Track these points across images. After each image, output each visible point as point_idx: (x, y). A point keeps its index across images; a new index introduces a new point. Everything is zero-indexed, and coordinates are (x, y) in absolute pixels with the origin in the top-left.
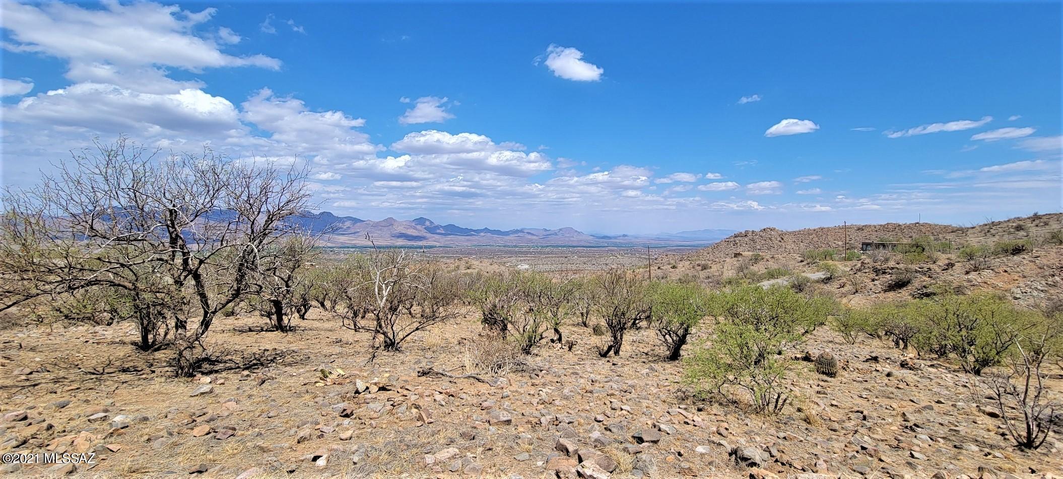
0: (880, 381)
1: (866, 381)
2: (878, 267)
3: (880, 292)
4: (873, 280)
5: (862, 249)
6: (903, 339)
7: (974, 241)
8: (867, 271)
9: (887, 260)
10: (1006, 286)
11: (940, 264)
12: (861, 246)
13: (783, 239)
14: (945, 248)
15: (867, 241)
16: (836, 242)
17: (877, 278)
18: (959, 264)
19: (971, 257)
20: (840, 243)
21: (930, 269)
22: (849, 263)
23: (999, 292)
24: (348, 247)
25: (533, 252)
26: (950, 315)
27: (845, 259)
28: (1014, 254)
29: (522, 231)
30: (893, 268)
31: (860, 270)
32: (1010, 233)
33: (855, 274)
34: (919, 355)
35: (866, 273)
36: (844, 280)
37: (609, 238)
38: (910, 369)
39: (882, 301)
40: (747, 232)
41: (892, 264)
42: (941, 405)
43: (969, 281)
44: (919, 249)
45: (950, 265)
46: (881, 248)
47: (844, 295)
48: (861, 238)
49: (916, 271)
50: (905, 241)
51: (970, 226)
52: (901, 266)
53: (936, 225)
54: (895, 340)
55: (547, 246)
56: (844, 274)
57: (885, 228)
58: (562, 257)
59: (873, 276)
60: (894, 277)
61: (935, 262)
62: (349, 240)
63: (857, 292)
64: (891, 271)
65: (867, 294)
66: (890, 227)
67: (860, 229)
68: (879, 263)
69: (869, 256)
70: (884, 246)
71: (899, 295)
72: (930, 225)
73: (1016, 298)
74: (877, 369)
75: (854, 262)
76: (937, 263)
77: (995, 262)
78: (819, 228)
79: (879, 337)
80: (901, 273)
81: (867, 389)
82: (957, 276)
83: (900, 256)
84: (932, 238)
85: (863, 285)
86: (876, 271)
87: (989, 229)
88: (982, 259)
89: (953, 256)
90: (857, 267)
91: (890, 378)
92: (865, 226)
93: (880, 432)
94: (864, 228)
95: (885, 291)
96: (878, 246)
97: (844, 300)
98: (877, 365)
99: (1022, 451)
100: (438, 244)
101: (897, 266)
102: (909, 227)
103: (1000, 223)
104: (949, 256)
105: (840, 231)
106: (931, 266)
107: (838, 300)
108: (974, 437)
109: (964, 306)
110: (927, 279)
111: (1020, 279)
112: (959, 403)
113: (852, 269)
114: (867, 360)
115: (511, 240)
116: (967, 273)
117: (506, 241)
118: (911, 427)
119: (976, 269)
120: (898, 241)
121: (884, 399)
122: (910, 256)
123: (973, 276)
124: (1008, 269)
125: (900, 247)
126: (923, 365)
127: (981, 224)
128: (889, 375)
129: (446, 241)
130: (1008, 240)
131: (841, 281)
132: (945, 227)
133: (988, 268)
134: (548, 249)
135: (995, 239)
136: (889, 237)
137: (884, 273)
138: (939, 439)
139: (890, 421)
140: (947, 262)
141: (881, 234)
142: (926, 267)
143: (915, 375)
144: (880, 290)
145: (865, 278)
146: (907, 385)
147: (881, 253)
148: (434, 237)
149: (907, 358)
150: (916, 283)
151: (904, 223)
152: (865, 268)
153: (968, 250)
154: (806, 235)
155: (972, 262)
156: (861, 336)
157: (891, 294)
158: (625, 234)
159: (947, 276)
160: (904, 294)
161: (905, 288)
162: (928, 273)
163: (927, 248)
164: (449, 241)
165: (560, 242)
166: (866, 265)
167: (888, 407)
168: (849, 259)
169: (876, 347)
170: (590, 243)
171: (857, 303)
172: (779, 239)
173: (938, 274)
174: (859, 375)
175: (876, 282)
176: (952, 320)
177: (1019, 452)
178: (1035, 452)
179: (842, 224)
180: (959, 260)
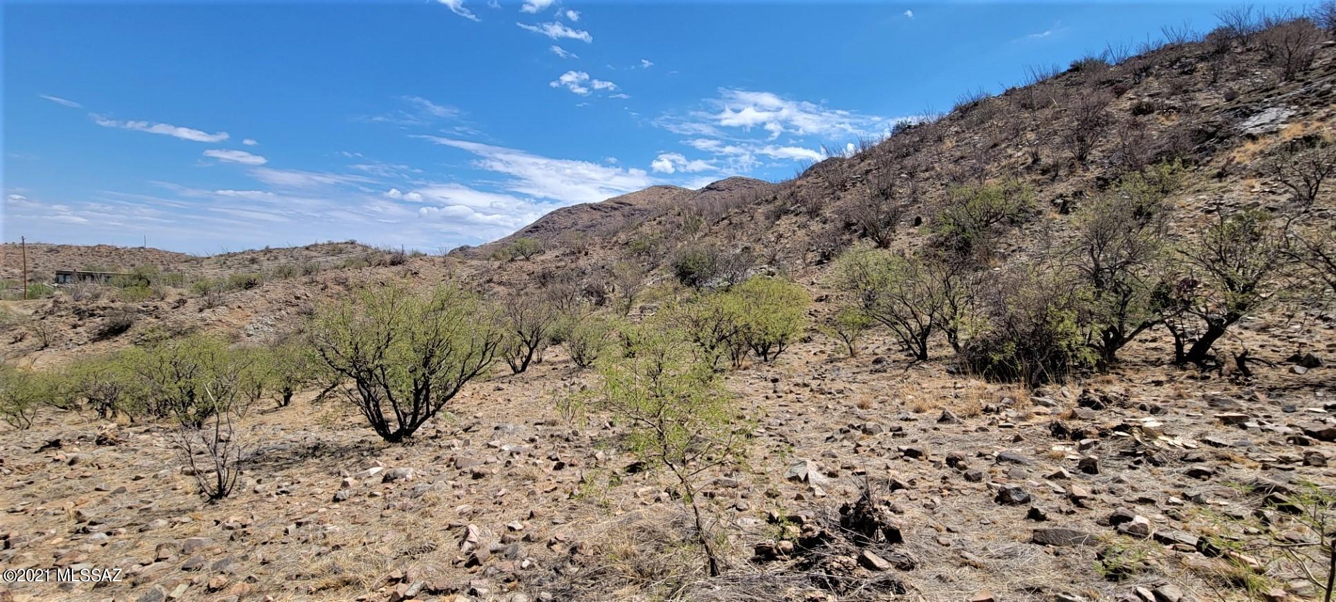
0: (56, 476)
1: (31, 483)
2: (83, 307)
3: (86, 343)
4: (75, 327)
5: (57, 280)
6: (113, 405)
7: (210, 274)
8: (63, 313)
9: (97, 297)
10: (240, 323)
11: (170, 301)
12: (54, 276)
14: (177, 281)
15: (66, 269)
16: (8, 268)
17: (80, 323)
18: (192, 301)
19: (205, 292)
20: (17, 271)
21: (156, 307)
22: (31, 302)
23: (234, 331)
26: (166, 365)
27: (24, 296)
28: (247, 289)
30: (105, 308)
31: (51, 313)
32: (245, 266)
33: (43, 318)
34: (132, 421)
35: (62, 316)
36: (22, 329)
38: (111, 444)
39: (89, 355)
41: (103, 302)
42: (139, 482)
43: (203, 320)
44: (143, 282)
45: (182, 302)
46: (89, 279)
47: (25, 353)
48: (54, 263)
49: (139, 311)
50: (125, 271)
51: (204, 255)
52: (118, 304)
53: (164, 252)
54: (99, 407)
56: (23, 320)
57: (96, 251)
59: (74, 320)
60: (107, 320)
61: (163, 299)
63: (46, 346)
64: (102, 313)
65: (64, 347)
66: (102, 250)
67: (53, 250)
68: (84, 302)
69: (69, 292)
70: (92, 276)
71: (114, 345)
72: (159, 251)
73: (249, 335)
74: (57, 458)
75: (41, 301)
76: (167, 300)
77: (229, 297)
79: (78, 408)
80: (117, 315)
81: (28, 495)
82: (189, 315)
83: (115, 291)
84: (161, 268)
85: (57, 335)
86: (79, 313)
87: (224, 260)
88: (216, 294)
89: (185, 291)
90: (46, 309)
91: (73, 467)
92: (63, 246)
93: (30, 558)
94: (59, 249)
95: (94, 341)
96: (83, 277)
97: (24, 362)
98: (59, 452)
99: (213, 503)
101: (112, 305)
102: (131, 252)
103: (235, 254)
104: (180, 290)
105: (16, 251)
106: (159, 304)
107: (12, 361)
108: (167, 509)
109: (182, 352)
110: (153, 320)
111: (253, 315)
112: (162, 472)
113: (37, 312)
114: (41, 450)
116: (201, 310)
118: (84, 529)
119: (210, 306)
120: (115, 270)
121: (55, 501)
122: (131, 291)
123: (207, 313)
124: (242, 305)
125: (115, 279)
126: (131, 434)
127: (217, 254)
128: (72, 462)
130: (244, 273)
131: (15, 332)
132: (177, 255)
133: (223, 304)
135: (232, 271)
136: (101, 265)
137: (92, 315)
138: (121, 530)
139: (53, 532)
140: (178, 298)
141: (89, 260)
142: (151, 304)
143: (115, 450)
144: (86, 340)
145: (61, 325)
146: (99, 468)
147: (87, 288)
149: (106, 431)
150: (138, 327)
151: (123, 246)
152: (59, 310)
153: (202, 284)
155: (206, 298)
156: (45, 413)
157: (104, 345)
159: (178, 316)
160: (123, 342)
161: (123, 335)
162: (155, 312)
163: (153, 281)
166: (62, 306)
167: (57, 512)
168: (32, 296)
169: (66, 424)
171: (46, 363)
173: (167, 313)
174: (19, 477)
175: (79, 329)
176: (168, 368)
177: (210, 507)
178: (226, 499)
179: (18, 242)
180: (192, 295)
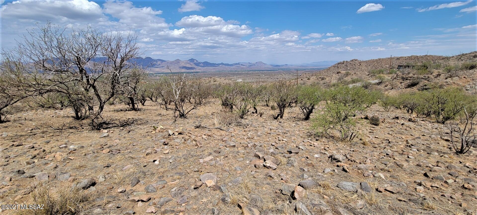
0: (398, 127)
1: (392, 127)
2: (404, 77)
3: (403, 88)
4: (401, 83)
5: (398, 68)
6: (411, 109)
7: (452, 63)
8: (399, 79)
9: (409, 73)
10: (464, 84)
11: (434, 75)
12: (397, 67)
13: (360, 65)
14: (438, 67)
15: (401, 65)
16: (386, 65)
17: (403, 82)
18: (443, 75)
19: (449, 71)
20: (388, 66)
21: (429, 77)
22: (390, 75)
23: (459, 87)
24: (160, 73)
25: (244, 73)
26: (435, 98)
27: (389, 73)
28: (470, 69)
29: (239, 64)
30: (411, 77)
31: (395, 78)
32: (470, 59)
33: (393, 80)
34: (417, 116)
35: (398, 80)
36: (387, 83)
37: (279, 66)
38: (413, 122)
39: (404, 92)
40: (344, 62)
41: (411, 75)
42: (424, 137)
43: (446, 82)
44: (425, 68)
45: (439, 75)
46: (407, 67)
47: (387, 90)
48: (398, 63)
49: (422, 78)
50: (419, 64)
51: (452, 56)
52: (415, 76)
53: (435, 56)
54: (407, 109)
55: (250, 71)
56: (388, 80)
57: (410, 58)
58: (257, 75)
59: (401, 81)
60: (411, 81)
61: (431, 74)
62: (160, 70)
63: (393, 88)
64: (410, 79)
65: (397, 89)
66: (413, 57)
67: (398, 59)
68: (405, 75)
69: (401, 72)
70: (408, 66)
71: (412, 90)
72: (432, 56)
73: (467, 90)
74: (398, 122)
75: (393, 75)
76: (433, 74)
77: (461, 73)
78: (378, 59)
79: (400, 108)
80: (414, 79)
81: (392, 131)
82: (441, 80)
83: (415, 71)
84: (432, 62)
85: (396, 85)
86: (403, 79)
87: (460, 57)
88: (454, 72)
89: (441, 71)
90: (394, 77)
91: (403, 126)
92: (401, 57)
93: (396, 148)
94: (400, 58)
95: (406, 88)
96: (405, 67)
97: (386, 93)
98: (398, 120)
99: (458, 154)
100: (200, 71)
101: (414, 76)
102: (422, 57)
103: (466, 54)
104: (439, 70)
105: (388, 60)
106: (430, 76)
107: (383, 92)
108: (437, 149)
109: (442, 94)
110: (427, 82)
111: (471, 81)
112: (433, 136)
113: (392, 78)
114: (393, 119)
115: (233, 68)
116: (446, 78)
117: (231, 69)
118: (409, 146)
119: (451, 77)
120: (416, 64)
121: (399, 135)
122: (420, 71)
123: (449, 80)
124: (466, 76)
125: (416, 67)
126: (419, 120)
127: (457, 55)
128: (403, 124)
129: (204, 69)
130: (469, 62)
131: (386, 84)
132: (440, 57)
133: (457, 76)
134: (251, 72)
135: (462, 62)
136: (412, 62)
137: (407, 79)
138: (421, 150)
139: (401, 143)
140: (437, 73)
141: (408, 61)
142: (427, 76)
143: (415, 124)
144: (404, 87)
145: (397, 82)
146: (410, 128)
147: (406, 70)
148: (198, 68)
149: (412, 117)
150: (421, 84)
151: (420, 55)
152: (398, 78)
153: (449, 68)
154: (372, 62)
155: (449, 73)
156: (392, 108)
157: (409, 89)
158: (287, 64)
159: (436, 80)
160: (415, 89)
161: (415, 86)
162: (428, 79)
163: (429, 67)
164: (205, 69)
165: (256, 69)
166: (399, 76)
167: (400, 138)
168: (391, 73)
169: (398, 113)
170: (270, 69)
171: (392, 94)
172: (359, 64)
173: (432, 79)
174: (389, 125)
175: (402, 84)
176: (436, 99)
177: (456, 155)
178: (463, 155)
179: (389, 57)
180: (443, 72)
